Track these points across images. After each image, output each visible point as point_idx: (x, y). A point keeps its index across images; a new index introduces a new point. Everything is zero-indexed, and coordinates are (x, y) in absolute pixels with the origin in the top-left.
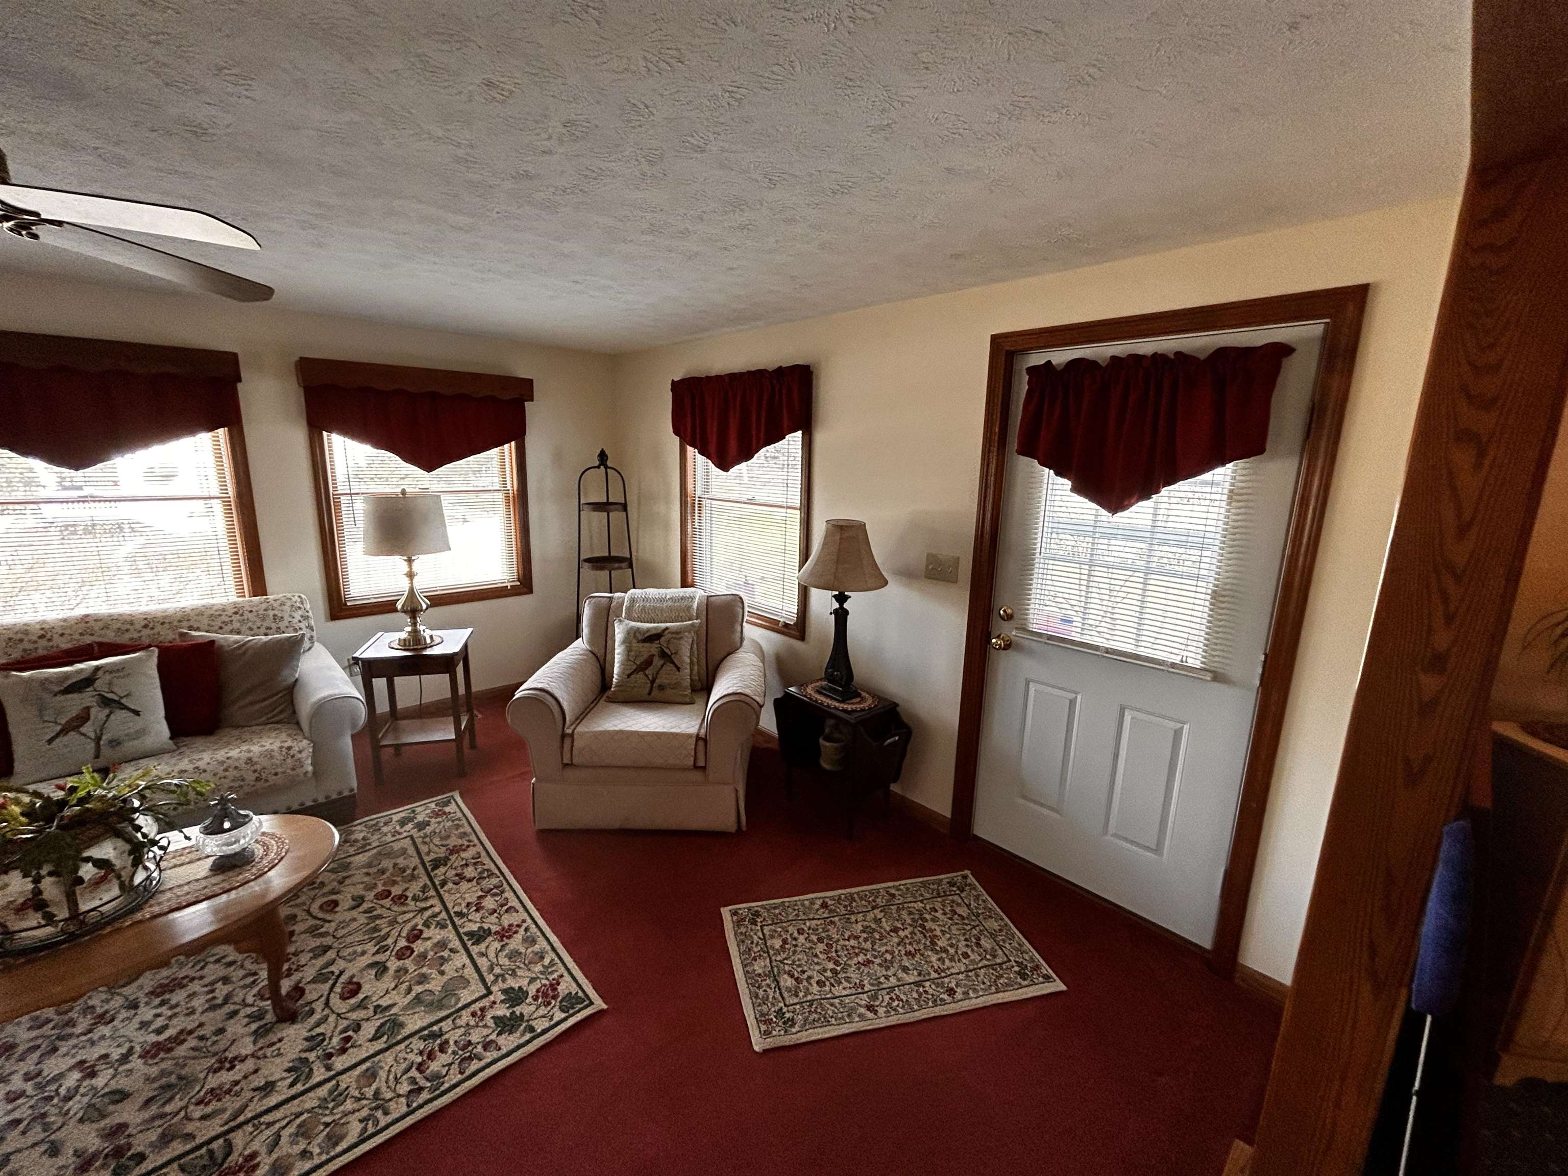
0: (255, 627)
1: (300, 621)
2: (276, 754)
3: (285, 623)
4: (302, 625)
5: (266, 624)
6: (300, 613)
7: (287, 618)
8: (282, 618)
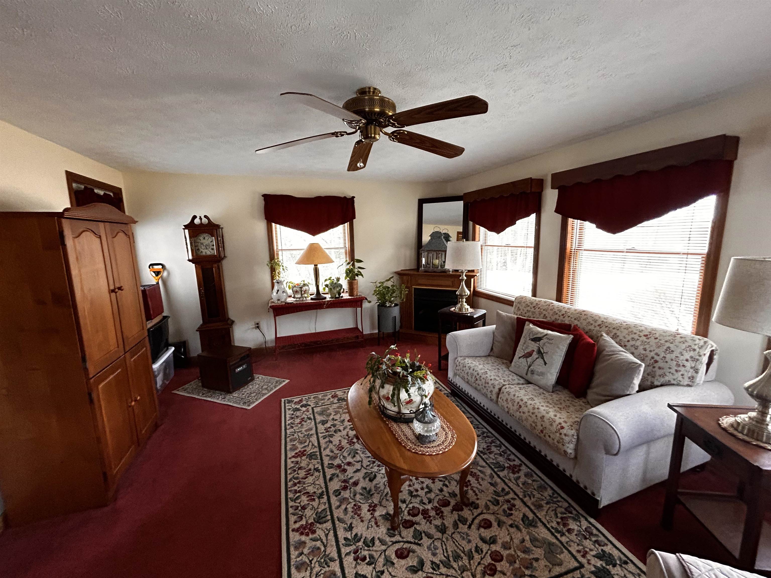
0: (648, 350)
1: (687, 360)
2: (555, 425)
3: (673, 356)
4: (688, 364)
5: (657, 351)
6: (692, 354)
7: (676, 353)
8: (672, 351)
